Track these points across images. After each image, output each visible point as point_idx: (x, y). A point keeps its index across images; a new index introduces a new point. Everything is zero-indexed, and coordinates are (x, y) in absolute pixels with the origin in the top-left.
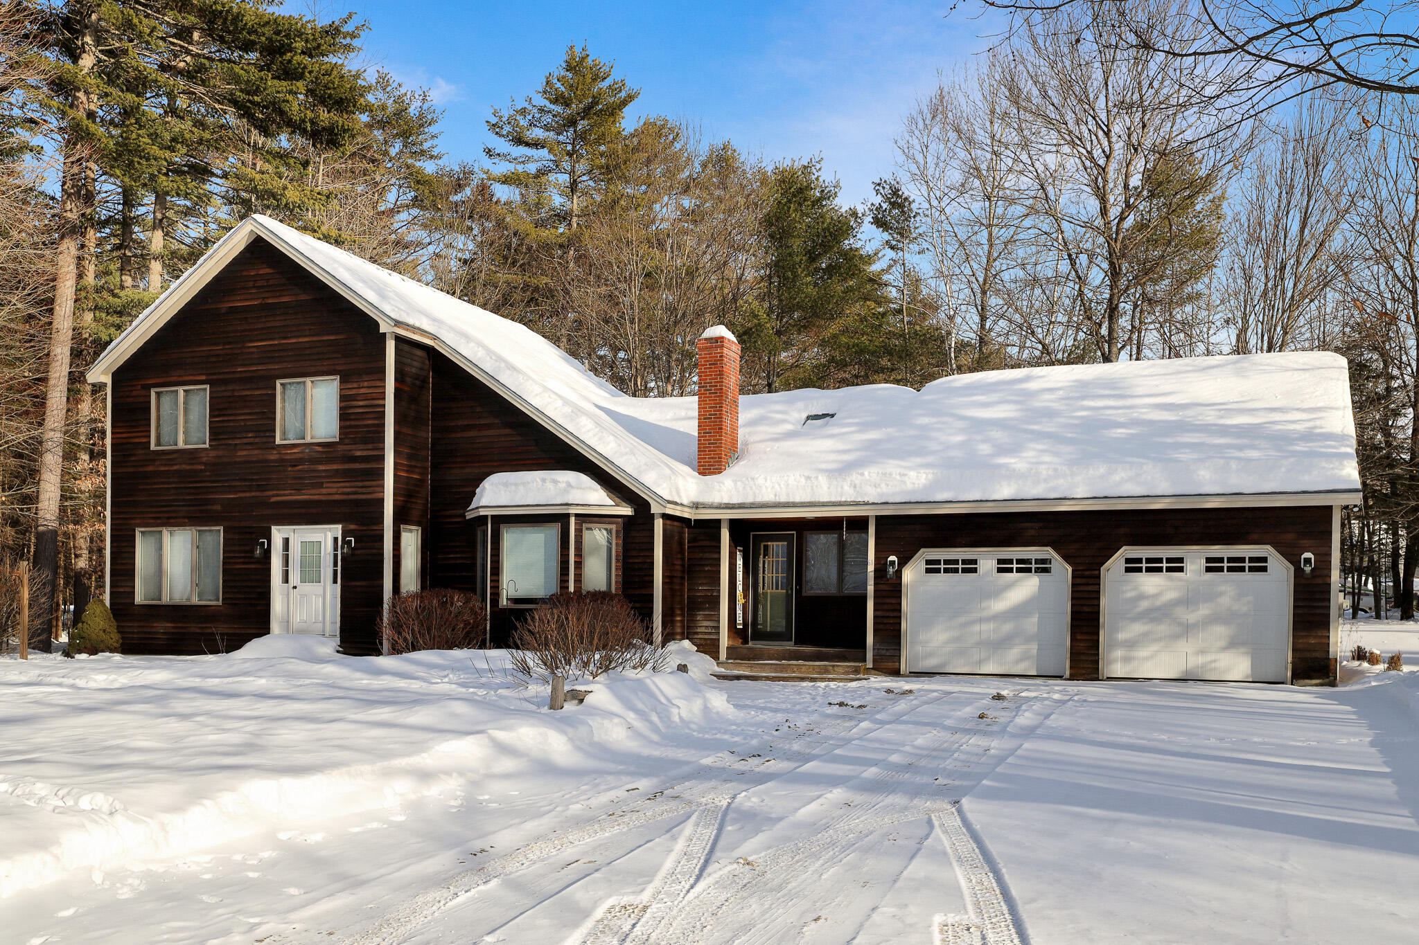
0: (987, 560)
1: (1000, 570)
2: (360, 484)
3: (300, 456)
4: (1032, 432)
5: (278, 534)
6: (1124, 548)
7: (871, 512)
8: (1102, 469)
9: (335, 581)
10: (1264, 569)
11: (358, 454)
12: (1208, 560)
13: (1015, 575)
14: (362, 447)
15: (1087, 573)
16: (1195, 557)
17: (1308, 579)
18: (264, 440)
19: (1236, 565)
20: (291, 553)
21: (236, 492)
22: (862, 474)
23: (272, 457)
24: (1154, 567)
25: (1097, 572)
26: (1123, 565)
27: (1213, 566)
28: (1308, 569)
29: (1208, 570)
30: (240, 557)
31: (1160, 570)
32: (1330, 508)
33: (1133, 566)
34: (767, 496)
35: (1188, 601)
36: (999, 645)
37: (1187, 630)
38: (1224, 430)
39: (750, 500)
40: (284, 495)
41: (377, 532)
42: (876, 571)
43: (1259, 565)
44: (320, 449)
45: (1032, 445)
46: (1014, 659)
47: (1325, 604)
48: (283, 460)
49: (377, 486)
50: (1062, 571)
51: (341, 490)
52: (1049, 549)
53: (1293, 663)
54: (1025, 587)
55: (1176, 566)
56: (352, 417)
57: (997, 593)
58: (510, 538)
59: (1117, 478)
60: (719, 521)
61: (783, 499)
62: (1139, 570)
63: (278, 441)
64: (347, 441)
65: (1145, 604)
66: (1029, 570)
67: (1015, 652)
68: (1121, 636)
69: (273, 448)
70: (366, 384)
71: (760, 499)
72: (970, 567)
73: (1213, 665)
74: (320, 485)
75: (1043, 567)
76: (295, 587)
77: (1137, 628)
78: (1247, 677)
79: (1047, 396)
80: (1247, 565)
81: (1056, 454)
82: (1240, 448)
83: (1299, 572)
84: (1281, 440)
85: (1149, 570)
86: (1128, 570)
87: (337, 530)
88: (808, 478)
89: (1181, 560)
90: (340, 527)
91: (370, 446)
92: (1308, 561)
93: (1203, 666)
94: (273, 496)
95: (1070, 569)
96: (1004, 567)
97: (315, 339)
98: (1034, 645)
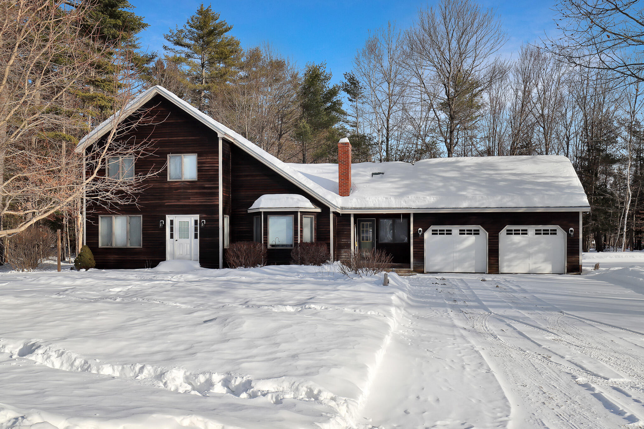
0: (455, 229)
1: (460, 234)
2: (208, 198)
3: (179, 186)
4: (468, 182)
5: (169, 218)
6: (507, 226)
7: (411, 212)
8: (499, 198)
9: (196, 237)
10: (556, 234)
11: (207, 186)
12: (536, 230)
13: (466, 235)
14: (208, 183)
15: (494, 235)
16: (531, 229)
17: (572, 237)
18: (162, 179)
19: (546, 232)
20: (174, 226)
21: (149, 201)
22: (408, 197)
23: (165, 186)
24: (517, 233)
25: (497, 235)
26: (506, 232)
27: (538, 233)
28: (572, 234)
29: (536, 234)
30: (152, 228)
31: (519, 234)
32: (578, 213)
33: (509, 232)
34: (371, 205)
35: (530, 245)
36: (461, 261)
37: (529, 255)
38: (539, 184)
39: (364, 206)
40: (172, 202)
41: (216, 218)
42: (414, 234)
43: (554, 232)
44: (188, 183)
45: (470, 187)
46: (468, 266)
47: (578, 246)
48: (172, 188)
49: (215, 199)
50: (484, 235)
51: (199, 201)
52: (480, 226)
53: (567, 267)
54: (470, 240)
55: (525, 232)
56: (204, 171)
57: (460, 242)
58: (272, 221)
60: (350, 214)
61: (377, 206)
62: (512, 234)
63: (168, 180)
64: (201, 180)
65: (515, 246)
66: (471, 234)
67: (466, 264)
68: (506, 258)
69: (166, 183)
70: (209, 157)
71: (367, 206)
72: (449, 233)
73: (540, 268)
74: (189, 198)
75: (477, 233)
76: (177, 240)
77: (512, 255)
78: (550, 272)
79: (467, 169)
80: (550, 232)
81: (480, 191)
82: (547, 190)
83: (569, 235)
84: (560, 188)
85: (515, 234)
86: (507, 234)
87: (197, 217)
88: (386, 198)
89: (526, 230)
90: (198, 215)
91: (212, 183)
92: (571, 231)
93: (536, 269)
94: (167, 202)
95: (488, 234)
96: (462, 232)
97: (185, 138)
98: (474, 262)
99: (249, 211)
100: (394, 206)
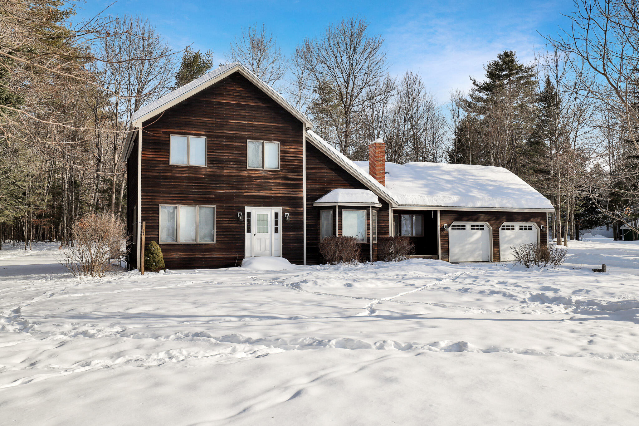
0: (468, 225)
1: (472, 229)
2: (291, 190)
3: (260, 175)
5: (247, 209)
6: (504, 222)
7: (439, 209)
9: (276, 231)
11: (290, 177)
12: (519, 226)
13: (475, 230)
14: (292, 174)
15: (496, 230)
16: (516, 226)
17: (543, 232)
18: (240, 166)
19: (526, 228)
20: (251, 219)
21: (224, 190)
22: (438, 196)
23: (244, 175)
25: (498, 230)
26: (503, 228)
27: (521, 228)
28: (542, 229)
30: (227, 221)
31: (509, 229)
32: (546, 213)
34: (410, 202)
35: (517, 237)
36: (472, 252)
39: (404, 203)
40: (252, 192)
41: (300, 211)
42: (441, 228)
43: (530, 228)
44: (270, 173)
46: (477, 256)
48: (252, 177)
49: (301, 191)
50: (489, 229)
51: (281, 192)
52: (484, 222)
54: (478, 234)
55: (513, 228)
56: (287, 161)
57: (472, 235)
59: (504, 201)
61: (416, 204)
63: (248, 168)
64: (284, 170)
65: (507, 239)
66: (478, 229)
67: (476, 254)
69: (245, 171)
70: (293, 147)
71: (407, 203)
72: (464, 228)
74: (271, 189)
75: (482, 228)
76: (255, 235)
80: (528, 228)
85: (507, 229)
87: (279, 210)
88: (421, 196)
89: (514, 226)
90: (281, 208)
91: (296, 174)
92: (543, 227)
94: (245, 192)
95: (492, 228)
96: (473, 228)
97: (267, 124)
98: (481, 252)
99: (315, 205)
100: (429, 204)
